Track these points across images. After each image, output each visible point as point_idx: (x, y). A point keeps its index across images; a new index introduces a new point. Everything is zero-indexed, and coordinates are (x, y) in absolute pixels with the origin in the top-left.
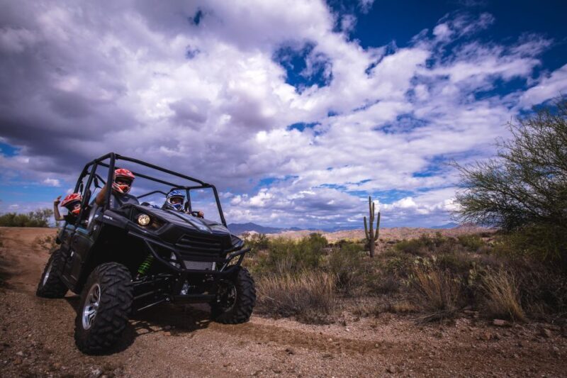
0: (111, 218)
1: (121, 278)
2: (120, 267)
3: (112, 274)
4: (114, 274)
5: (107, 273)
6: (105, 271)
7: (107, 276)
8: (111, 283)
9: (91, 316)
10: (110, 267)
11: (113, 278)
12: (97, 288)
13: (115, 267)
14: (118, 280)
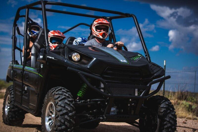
0: (53, 58)
1: (65, 95)
2: (64, 89)
3: (60, 93)
4: (61, 93)
5: (56, 93)
6: (55, 92)
7: (56, 94)
8: (59, 99)
9: (51, 124)
10: (57, 89)
11: (60, 95)
12: (51, 105)
13: (61, 89)
14: (64, 97)
